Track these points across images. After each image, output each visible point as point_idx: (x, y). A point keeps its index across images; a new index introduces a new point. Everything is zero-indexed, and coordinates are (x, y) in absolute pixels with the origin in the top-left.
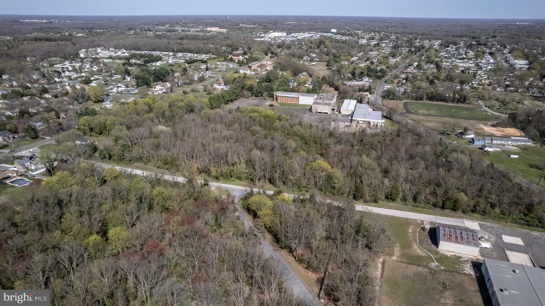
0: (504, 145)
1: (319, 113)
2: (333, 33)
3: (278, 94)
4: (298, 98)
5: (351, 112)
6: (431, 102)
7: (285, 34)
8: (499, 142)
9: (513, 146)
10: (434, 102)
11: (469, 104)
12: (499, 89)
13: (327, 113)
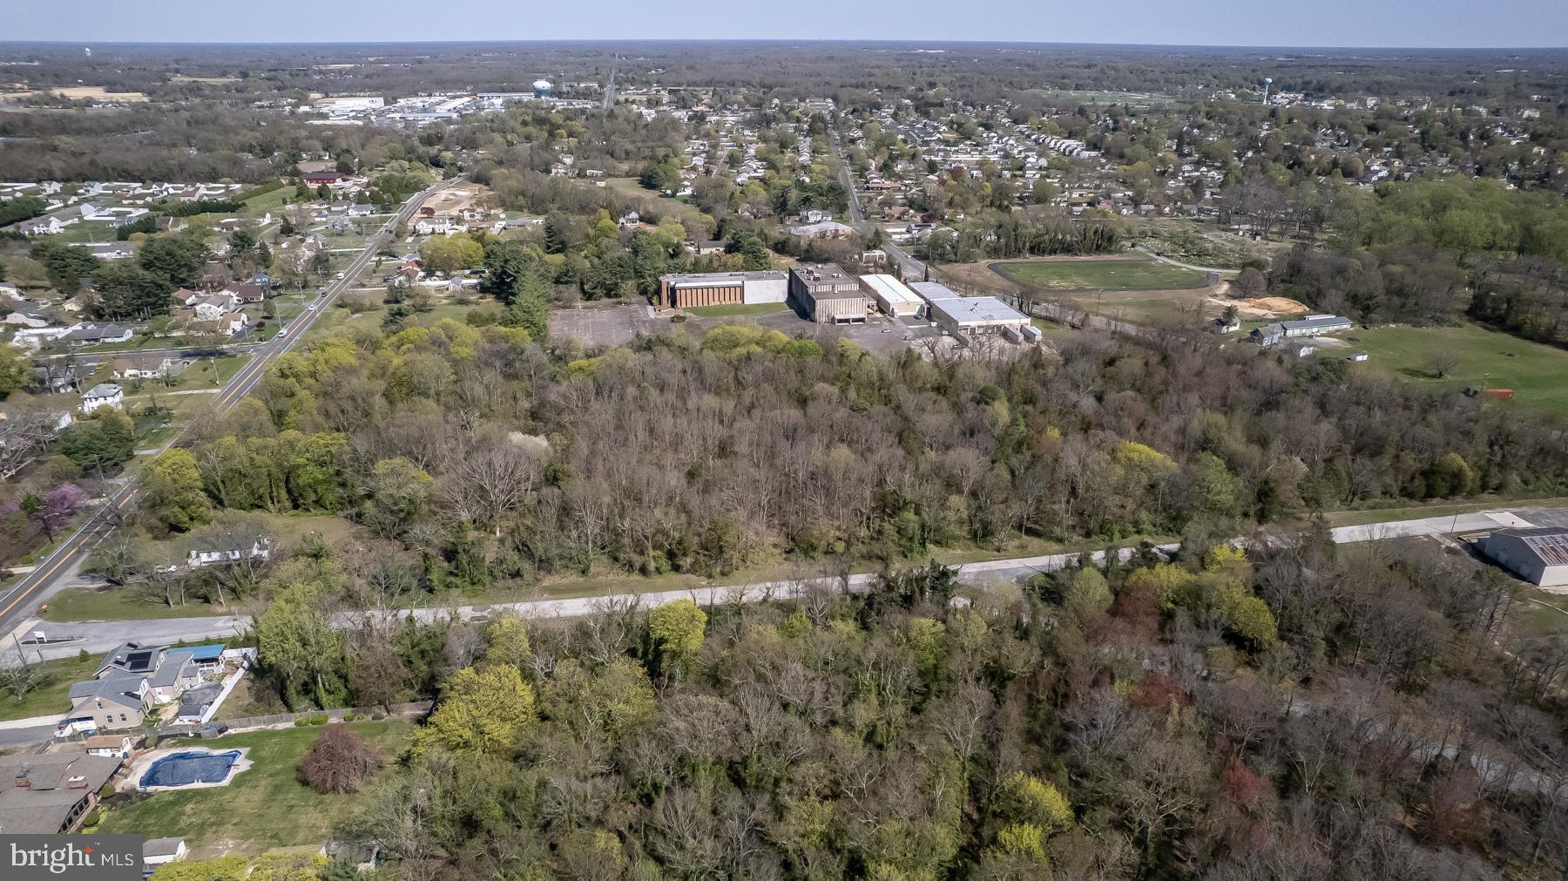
0: (1311, 337)
1: (840, 321)
2: (539, 93)
4: (742, 288)
5: (918, 308)
6: (1040, 258)
7: (379, 103)
8: (1297, 332)
9: (1322, 335)
10: (1048, 259)
11: (1120, 251)
12: (1125, 211)
13: (862, 320)
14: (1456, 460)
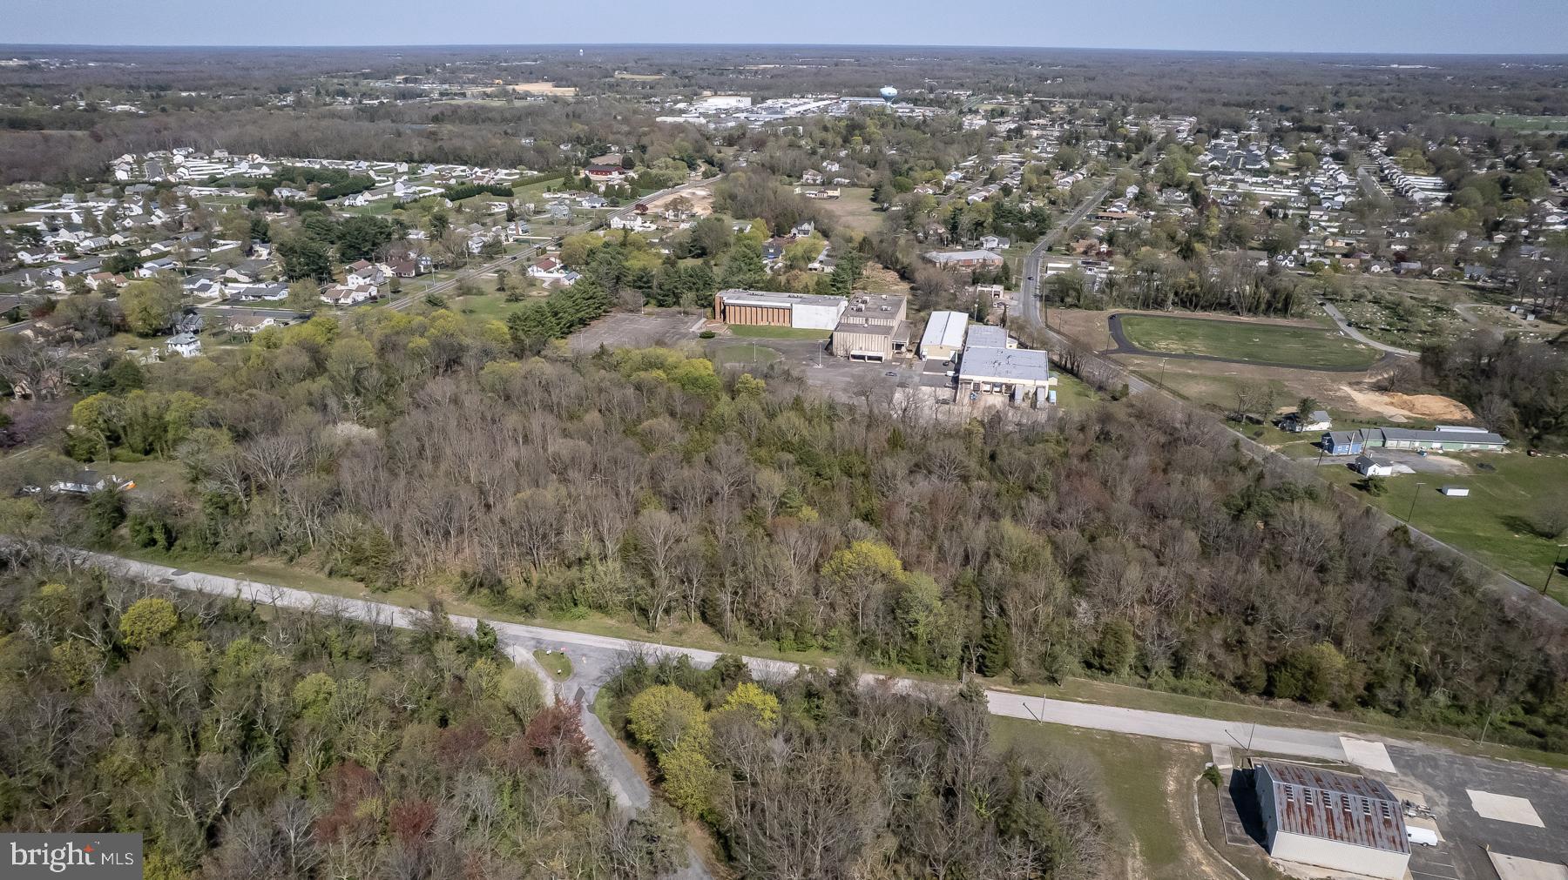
0: (1421, 453)
1: (854, 357)
2: (887, 98)
3: (728, 297)
4: (790, 310)
5: (952, 353)
6: (1188, 313)
7: (746, 102)
8: (1405, 444)
9: (1446, 454)
10: (1199, 314)
11: (1301, 316)
12: (1376, 268)
13: (879, 359)
14: (1332, 658)
